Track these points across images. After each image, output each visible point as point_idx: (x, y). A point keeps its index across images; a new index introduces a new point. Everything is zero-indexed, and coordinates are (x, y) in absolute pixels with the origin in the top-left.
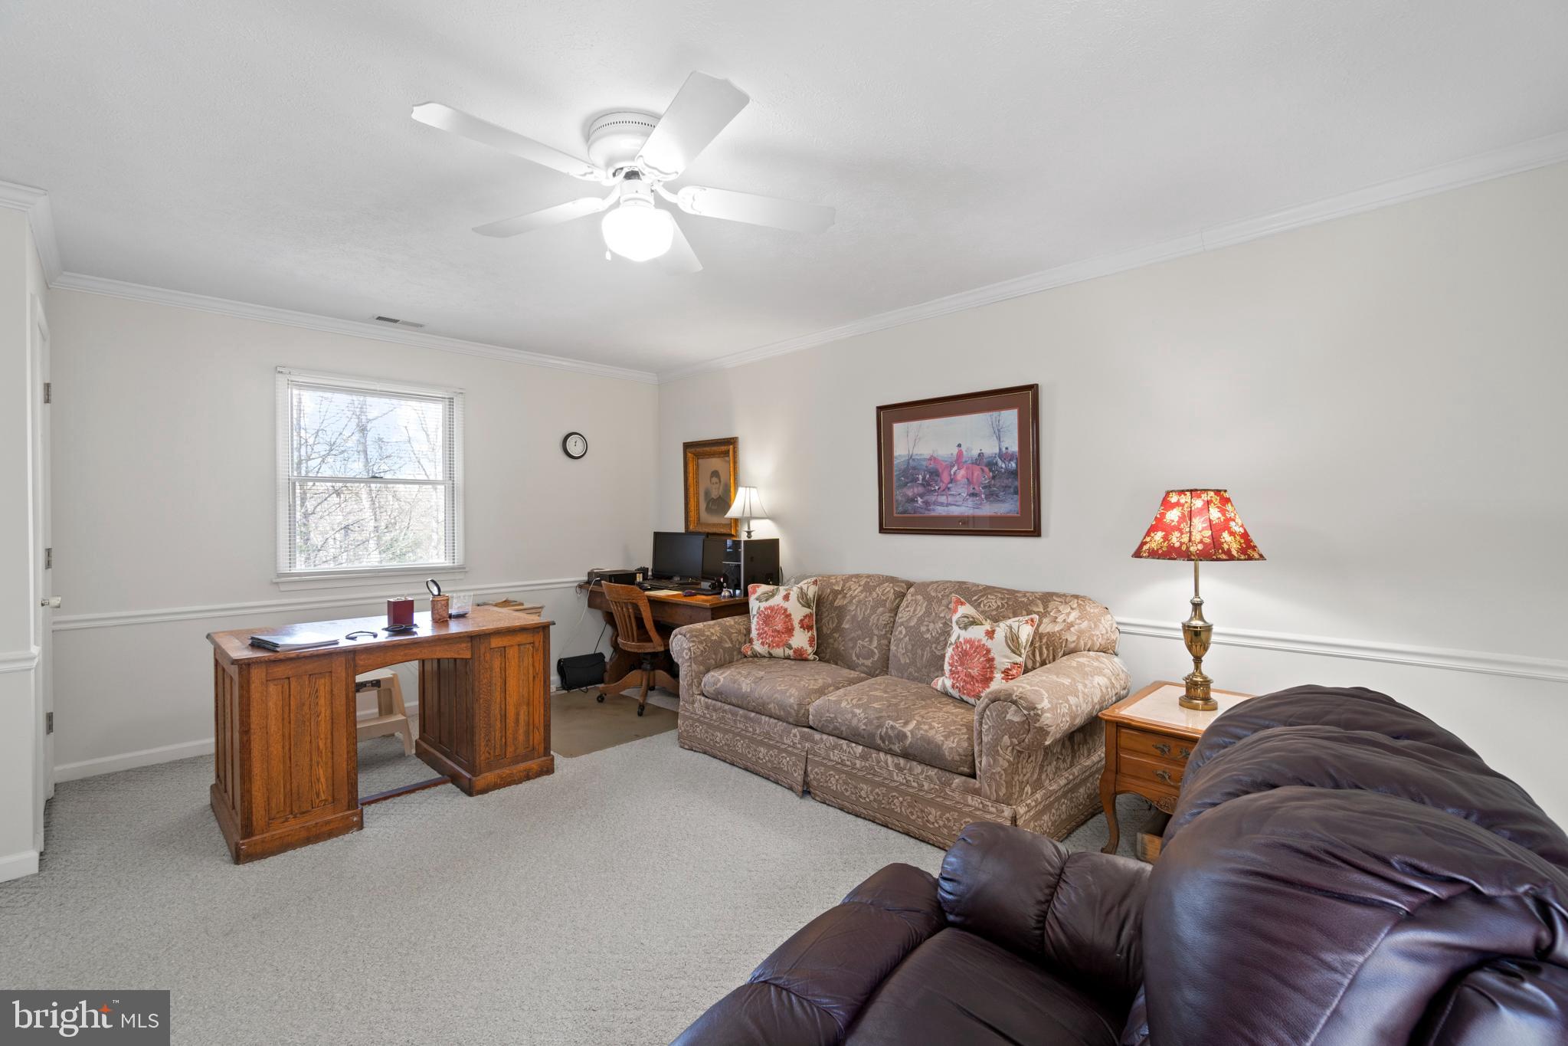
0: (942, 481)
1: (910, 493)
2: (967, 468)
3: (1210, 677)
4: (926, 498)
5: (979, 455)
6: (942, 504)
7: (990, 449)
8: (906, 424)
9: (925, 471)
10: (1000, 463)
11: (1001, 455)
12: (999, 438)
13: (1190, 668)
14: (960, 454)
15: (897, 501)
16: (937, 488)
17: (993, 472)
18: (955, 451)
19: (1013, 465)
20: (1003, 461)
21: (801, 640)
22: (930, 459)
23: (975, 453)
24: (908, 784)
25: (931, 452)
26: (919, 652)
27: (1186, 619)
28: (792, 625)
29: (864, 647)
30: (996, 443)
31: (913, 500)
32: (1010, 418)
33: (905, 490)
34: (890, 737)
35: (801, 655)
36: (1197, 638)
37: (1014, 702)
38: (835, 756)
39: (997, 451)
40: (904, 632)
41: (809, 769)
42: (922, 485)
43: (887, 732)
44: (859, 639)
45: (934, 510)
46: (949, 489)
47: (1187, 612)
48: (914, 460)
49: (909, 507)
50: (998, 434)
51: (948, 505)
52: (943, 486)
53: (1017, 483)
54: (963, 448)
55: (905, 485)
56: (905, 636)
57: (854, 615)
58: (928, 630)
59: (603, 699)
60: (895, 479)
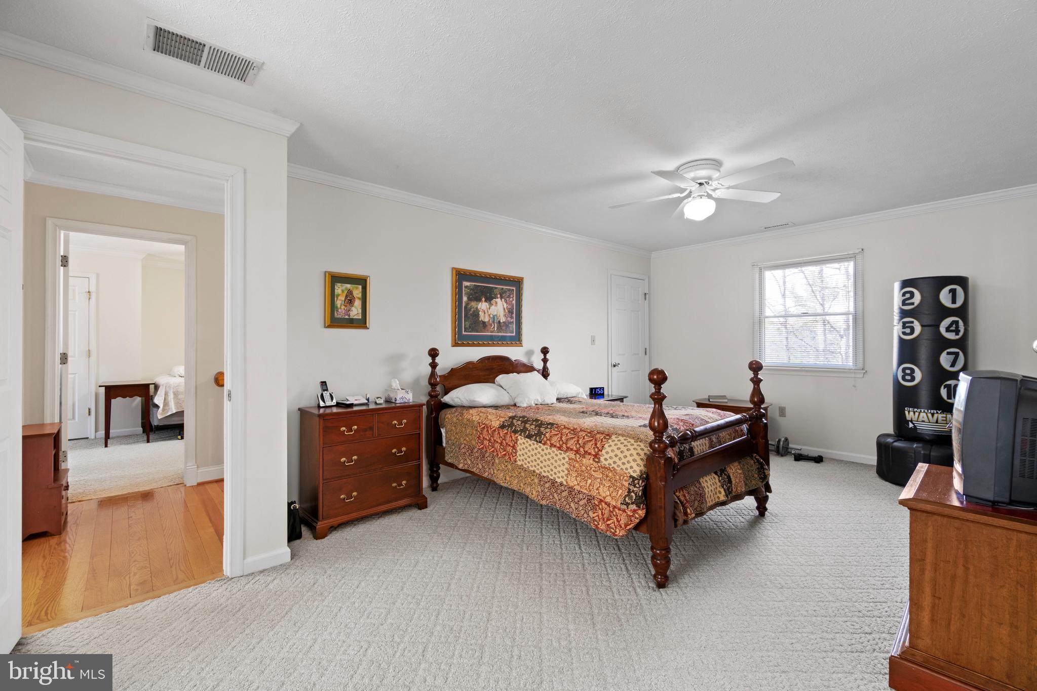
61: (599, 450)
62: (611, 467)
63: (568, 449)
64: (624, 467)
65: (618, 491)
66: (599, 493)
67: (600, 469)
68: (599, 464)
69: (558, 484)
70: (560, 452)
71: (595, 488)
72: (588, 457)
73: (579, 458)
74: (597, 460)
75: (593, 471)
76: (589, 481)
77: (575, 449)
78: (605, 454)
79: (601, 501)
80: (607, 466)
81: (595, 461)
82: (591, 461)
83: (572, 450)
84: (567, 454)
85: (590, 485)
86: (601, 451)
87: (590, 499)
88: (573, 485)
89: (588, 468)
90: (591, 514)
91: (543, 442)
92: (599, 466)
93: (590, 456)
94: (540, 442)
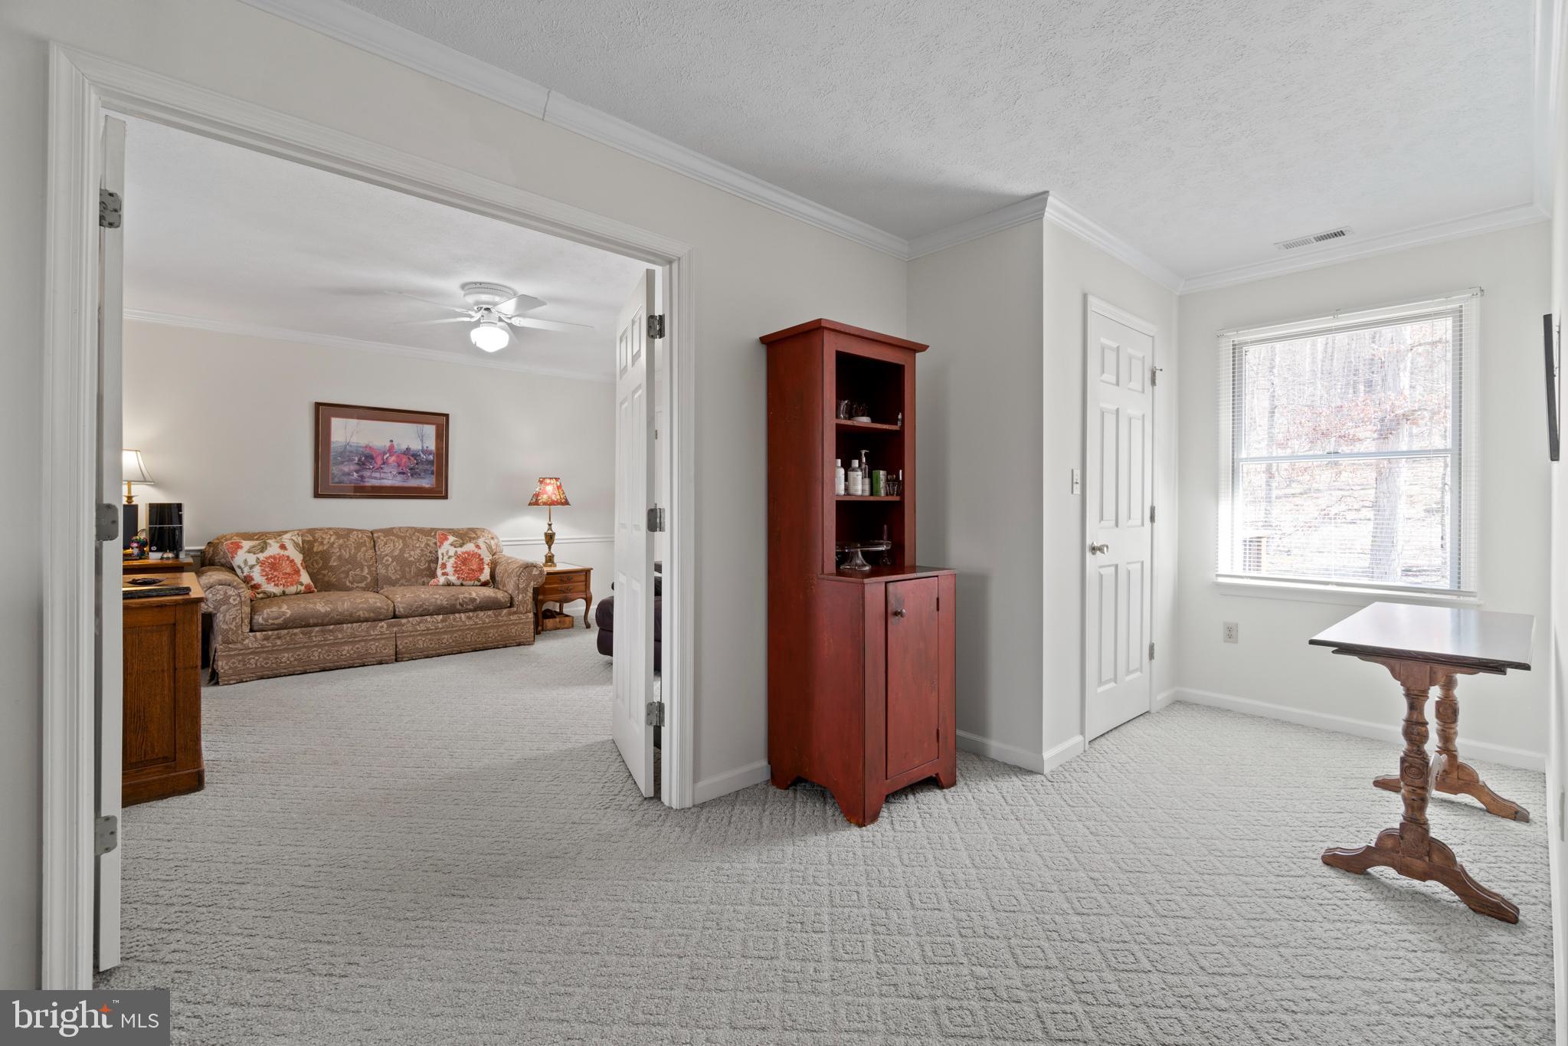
0: (376, 463)
1: (346, 469)
2: (398, 456)
3: (554, 554)
4: (361, 473)
5: (407, 449)
6: (376, 478)
7: (416, 446)
8: (344, 420)
9: (360, 455)
10: (422, 455)
11: (423, 451)
12: (422, 441)
13: (547, 550)
14: (392, 447)
15: (333, 474)
16: (371, 467)
17: (417, 460)
18: (388, 444)
19: (431, 457)
20: (425, 455)
21: (305, 578)
22: (366, 447)
23: (404, 447)
24: (476, 624)
25: (367, 443)
26: (407, 569)
27: (546, 531)
28: (298, 568)
29: (356, 575)
30: (420, 443)
31: (349, 474)
32: (430, 430)
33: (341, 467)
34: (466, 602)
36: (550, 538)
37: (535, 566)
38: (422, 627)
39: (420, 448)
40: (390, 560)
41: (399, 643)
42: (357, 464)
43: (463, 601)
44: (351, 570)
45: (368, 482)
46: (382, 468)
47: (547, 527)
48: (351, 446)
49: (345, 479)
50: (422, 438)
51: (380, 479)
52: (377, 466)
53: (434, 468)
54: (395, 443)
55: (342, 463)
56: (392, 562)
57: (340, 556)
58: (411, 556)
60: (331, 458)
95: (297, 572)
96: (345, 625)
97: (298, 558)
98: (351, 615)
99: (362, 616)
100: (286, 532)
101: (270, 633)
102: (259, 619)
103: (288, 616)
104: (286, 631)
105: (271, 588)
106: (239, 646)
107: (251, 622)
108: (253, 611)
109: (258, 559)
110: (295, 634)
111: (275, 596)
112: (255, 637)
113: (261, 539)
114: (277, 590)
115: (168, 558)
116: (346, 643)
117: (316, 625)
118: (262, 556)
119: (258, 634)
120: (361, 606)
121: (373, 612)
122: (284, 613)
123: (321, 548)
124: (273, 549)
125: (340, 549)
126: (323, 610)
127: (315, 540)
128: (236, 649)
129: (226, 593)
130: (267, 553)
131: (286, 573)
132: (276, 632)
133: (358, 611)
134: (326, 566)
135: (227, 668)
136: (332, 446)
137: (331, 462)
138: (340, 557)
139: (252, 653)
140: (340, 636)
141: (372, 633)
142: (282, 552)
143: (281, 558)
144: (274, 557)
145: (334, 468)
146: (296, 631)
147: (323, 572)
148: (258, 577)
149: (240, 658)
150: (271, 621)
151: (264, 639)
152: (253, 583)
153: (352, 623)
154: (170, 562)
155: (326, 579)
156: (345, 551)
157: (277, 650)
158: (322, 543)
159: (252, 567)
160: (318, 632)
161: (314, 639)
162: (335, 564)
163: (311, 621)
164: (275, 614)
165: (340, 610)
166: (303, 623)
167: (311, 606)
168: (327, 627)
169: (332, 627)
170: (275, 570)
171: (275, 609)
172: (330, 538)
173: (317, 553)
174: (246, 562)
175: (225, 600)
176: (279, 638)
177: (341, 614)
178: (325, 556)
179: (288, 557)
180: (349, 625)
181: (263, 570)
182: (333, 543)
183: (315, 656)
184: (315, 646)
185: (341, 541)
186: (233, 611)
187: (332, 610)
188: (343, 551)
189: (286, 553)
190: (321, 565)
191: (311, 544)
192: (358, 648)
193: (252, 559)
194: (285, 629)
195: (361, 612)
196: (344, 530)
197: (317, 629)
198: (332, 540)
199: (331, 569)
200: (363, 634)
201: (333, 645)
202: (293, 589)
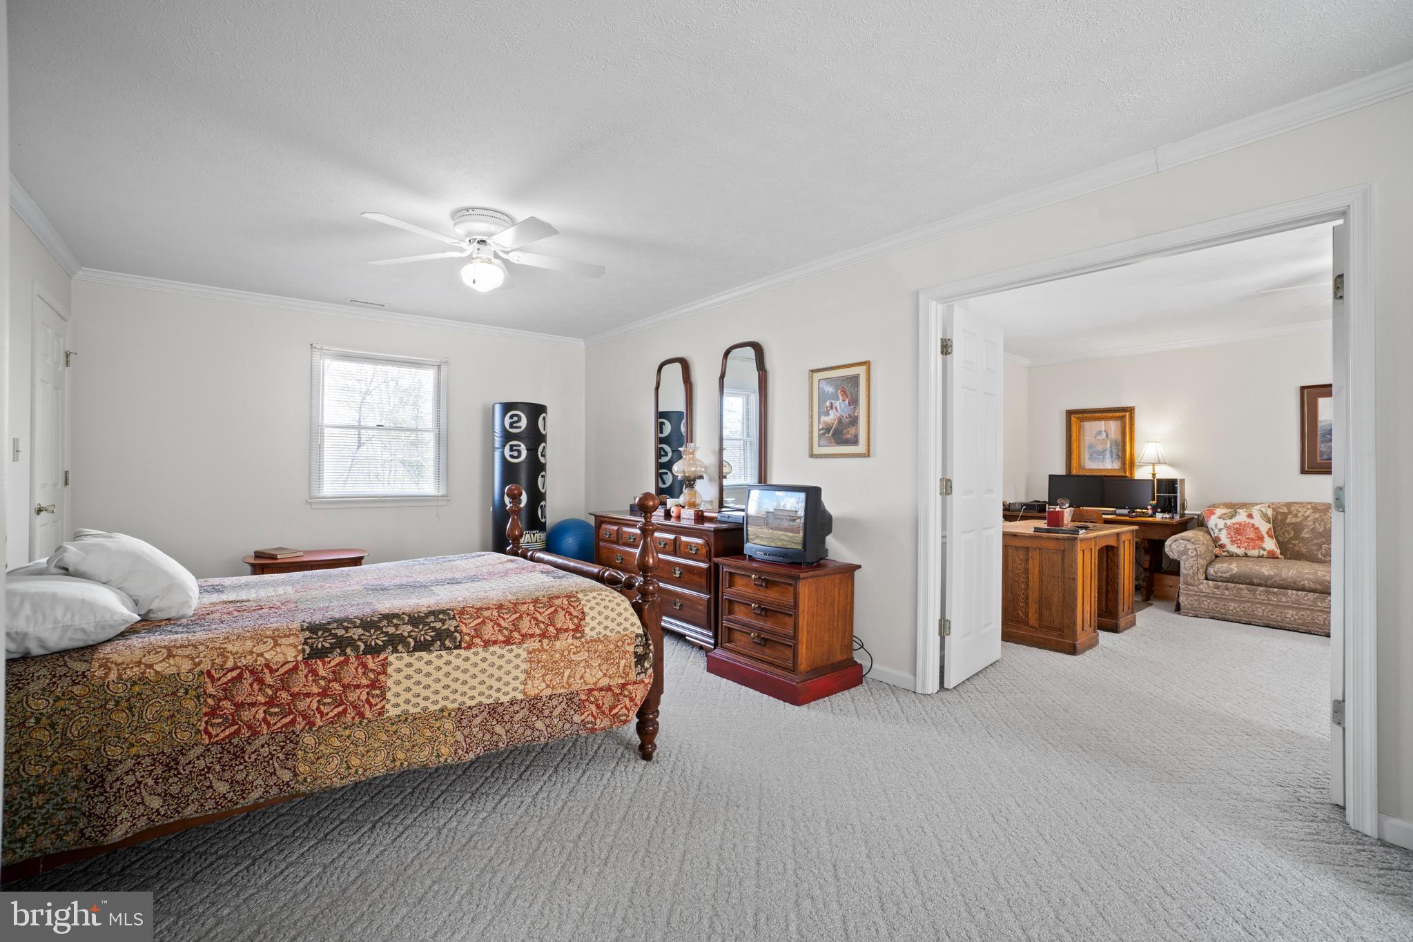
8: (1330, 398)
15: (1318, 451)
21: (1270, 544)
28: (1263, 535)
33: (1328, 445)
35: (1273, 554)
59: (1140, 589)
60: (1319, 436)
61: (581, 619)
62: (600, 636)
63: (525, 637)
64: (620, 629)
65: (619, 663)
66: (584, 682)
67: (584, 647)
68: (583, 640)
69: (506, 704)
70: (510, 647)
71: (578, 676)
72: (563, 636)
73: (548, 645)
74: (579, 635)
75: (574, 653)
76: (567, 672)
77: (538, 632)
78: (590, 621)
79: (590, 691)
80: (595, 636)
81: (576, 638)
82: (570, 640)
83: (532, 636)
84: (524, 646)
85: (569, 676)
86: (584, 619)
87: (570, 699)
88: (537, 691)
89: (566, 653)
90: (577, 719)
91: (463, 645)
92: (582, 643)
93: (567, 634)
94: (458, 647)
95: (1261, 538)
96: (1290, 591)
97: (1264, 527)
98: (1295, 583)
99: (1307, 585)
100: (1257, 504)
101: (1220, 583)
102: (1211, 571)
103: (1234, 572)
104: (1233, 585)
105: (1233, 549)
106: (1196, 589)
107: (1206, 572)
108: (1210, 563)
109: (1226, 524)
110: (1241, 589)
111: (1237, 556)
112: (1208, 584)
113: (1234, 508)
114: (1240, 552)
115: (1166, 518)
116: (1290, 607)
117: (1260, 585)
118: (1229, 522)
119: (1210, 582)
120: (1306, 576)
121: (1320, 584)
122: (1231, 570)
123: (1294, 520)
124: (1241, 517)
125: (1314, 522)
126: (1266, 573)
127: (1290, 513)
128: (1193, 591)
129: (1186, 546)
130: (1234, 520)
131: (1249, 538)
132: (1225, 584)
133: (1304, 580)
134: (1297, 536)
135: (1186, 603)
136: (1319, 425)
137: (1319, 439)
138: (1313, 530)
139: (1205, 596)
140: (1284, 600)
141: (1319, 604)
142: (1248, 520)
143: (1246, 525)
144: (1240, 524)
145: (1322, 446)
146: (1241, 586)
147: (1294, 542)
148: (1224, 539)
149: (1196, 598)
150: (1219, 574)
151: (1215, 588)
152: (1220, 542)
153: (1298, 590)
154: (1167, 520)
155: (1297, 548)
156: (1320, 525)
157: (1225, 599)
158: (1296, 516)
159: (1220, 530)
160: (1262, 591)
161: (1258, 597)
162: (1307, 536)
163: (1255, 581)
164: (1224, 569)
165: (1283, 576)
166: (1250, 582)
167: (1257, 568)
168: (1271, 589)
169: (1276, 590)
170: (1239, 535)
171: (1225, 565)
172: (1305, 512)
173: (1290, 524)
174: (1216, 525)
175: (1185, 552)
176: (1228, 589)
177: (1284, 580)
178: (1298, 528)
179: (1253, 525)
180: (1294, 592)
181: (1229, 534)
182: (1308, 516)
183: (1259, 612)
184: (1259, 603)
185: (1317, 515)
186: (1191, 561)
187: (1276, 575)
188: (1317, 524)
189: (1252, 521)
190: (1292, 535)
191: (1285, 515)
192: (1303, 615)
193: (1221, 523)
194: (1232, 582)
195: (1306, 582)
196: (1323, 504)
197: (1261, 588)
198: (1307, 513)
199: (1303, 540)
200: (1309, 603)
201: (1277, 606)
202: (1255, 552)
